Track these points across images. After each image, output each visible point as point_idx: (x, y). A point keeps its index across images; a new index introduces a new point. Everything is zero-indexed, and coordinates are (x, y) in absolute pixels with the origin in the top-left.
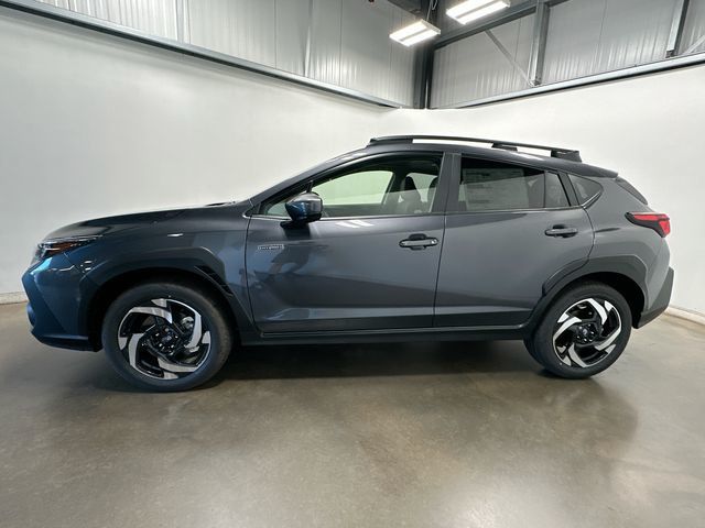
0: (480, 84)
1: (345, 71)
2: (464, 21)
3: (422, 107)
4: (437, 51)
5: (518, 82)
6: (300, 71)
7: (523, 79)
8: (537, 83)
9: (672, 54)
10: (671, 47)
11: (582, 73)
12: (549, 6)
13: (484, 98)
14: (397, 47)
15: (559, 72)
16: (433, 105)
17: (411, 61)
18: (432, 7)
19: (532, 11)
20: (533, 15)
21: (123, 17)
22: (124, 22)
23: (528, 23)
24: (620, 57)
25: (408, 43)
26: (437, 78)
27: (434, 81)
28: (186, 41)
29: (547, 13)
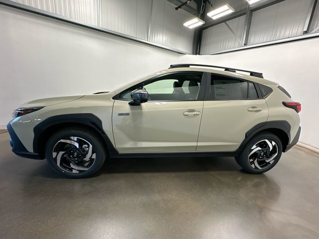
0: (221, 45)
1: (164, 39)
2: (214, 18)
3: (196, 54)
4: (204, 31)
5: (237, 44)
6: (146, 39)
7: (239, 43)
8: (245, 45)
9: (306, 32)
10: (305, 29)
11: (265, 40)
12: (252, 12)
13: (222, 50)
14: (186, 29)
15: (255, 40)
16: (201, 53)
17: (192, 35)
18: (201, 12)
19: (245, 14)
20: (245, 16)
21: (76, 16)
22: (76, 18)
23: (243, 19)
24: (282, 34)
25: (191, 27)
26: (203, 42)
27: (202, 43)
28: (101, 26)
29: (251, 15)
